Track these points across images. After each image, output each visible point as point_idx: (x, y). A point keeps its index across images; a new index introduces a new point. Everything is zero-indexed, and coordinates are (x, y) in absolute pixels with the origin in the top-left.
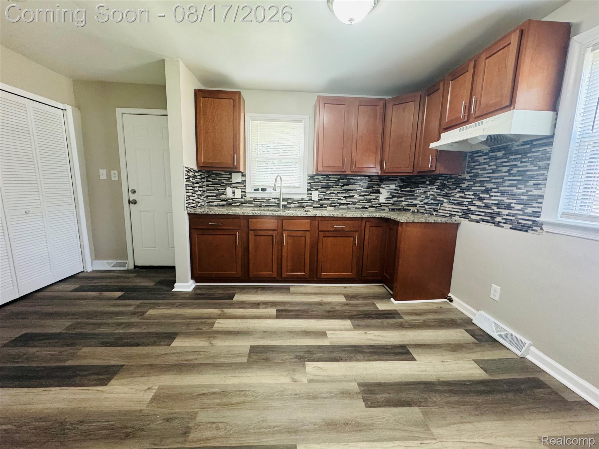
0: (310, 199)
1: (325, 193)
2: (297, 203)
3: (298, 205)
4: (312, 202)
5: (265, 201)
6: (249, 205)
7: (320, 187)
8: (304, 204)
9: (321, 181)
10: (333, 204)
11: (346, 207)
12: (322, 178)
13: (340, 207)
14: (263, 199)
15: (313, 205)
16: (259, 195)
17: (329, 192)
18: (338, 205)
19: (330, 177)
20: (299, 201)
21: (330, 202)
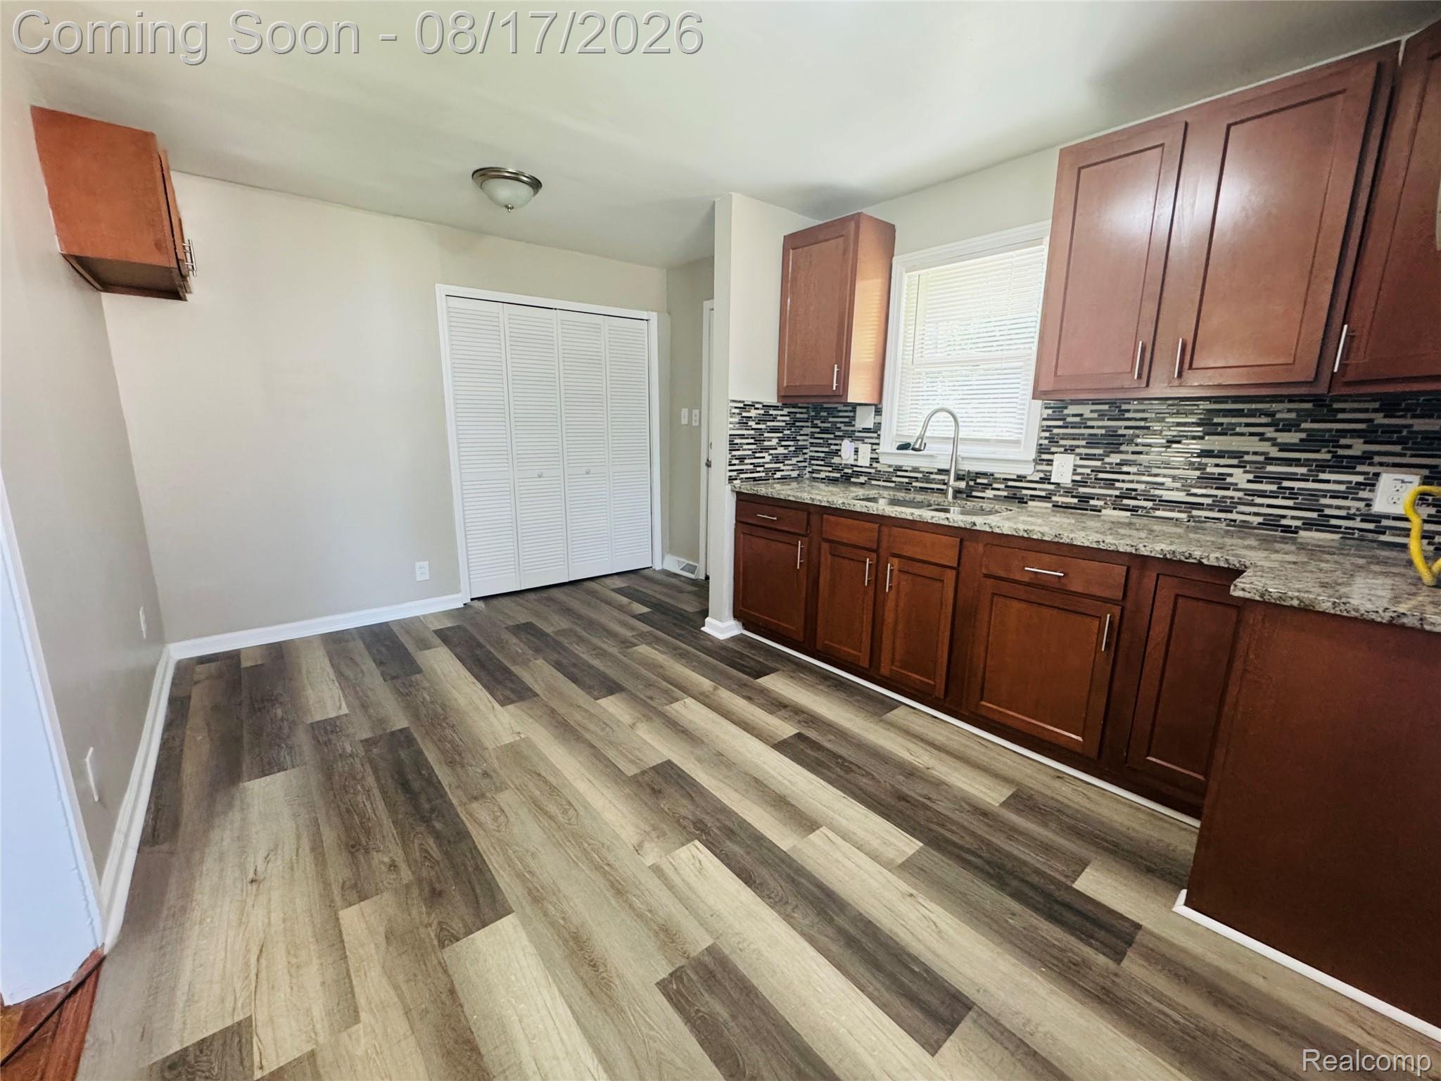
0: (1046, 480)
1: (1098, 463)
2: (1002, 486)
3: (1005, 494)
4: (1052, 487)
5: (920, 475)
7: (1084, 443)
8: (1024, 492)
9: (1090, 423)
10: (1126, 501)
11: (1184, 516)
12: (1092, 411)
13: (1158, 513)
14: (915, 470)
15: (1054, 498)
16: (908, 460)
17: (1115, 458)
18: (1150, 504)
20: (1010, 483)
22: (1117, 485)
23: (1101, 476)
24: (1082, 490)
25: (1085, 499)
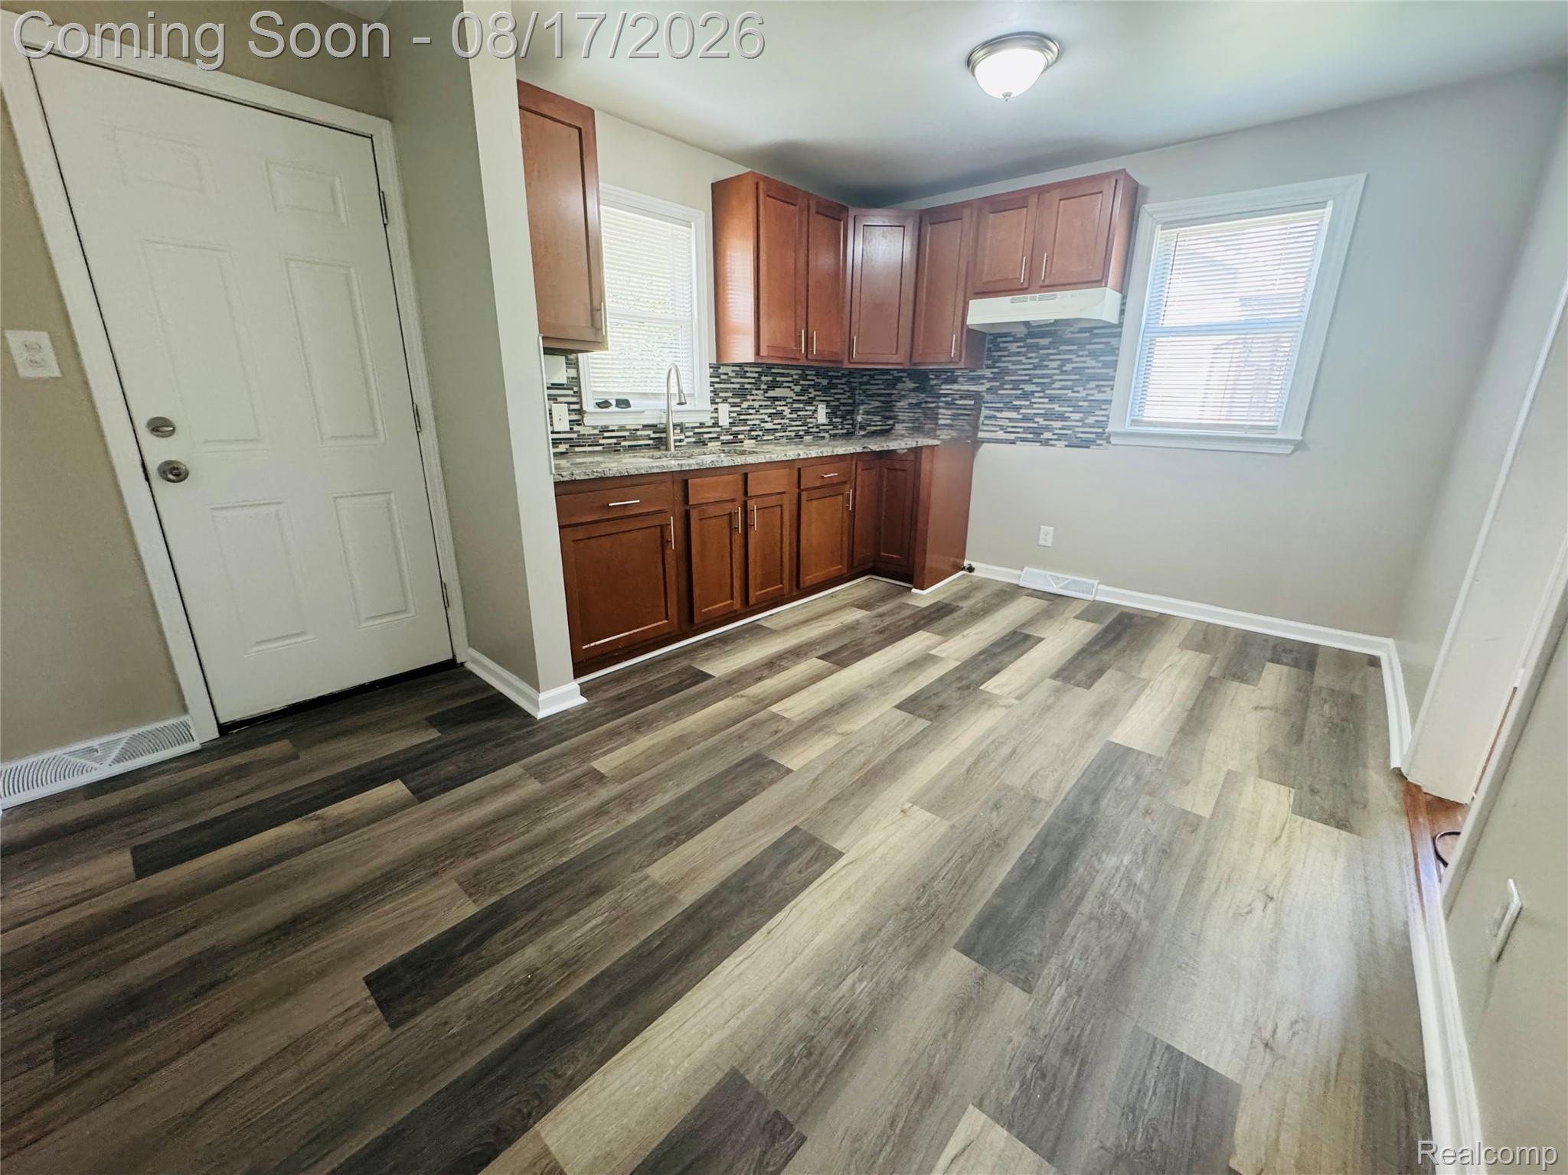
0: (716, 425)
1: (738, 409)
2: (691, 434)
3: (693, 440)
4: (719, 429)
5: (626, 434)
6: (590, 449)
7: (730, 394)
8: (706, 436)
9: (733, 380)
10: (753, 433)
11: (773, 437)
12: (733, 371)
13: (765, 438)
14: (622, 428)
15: (722, 438)
16: (613, 418)
17: (745, 405)
18: (761, 433)
19: (746, 369)
20: (697, 430)
21: (748, 428)
22: (749, 422)
23: (742, 417)
24: (734, 429)
25: (735, 434)
